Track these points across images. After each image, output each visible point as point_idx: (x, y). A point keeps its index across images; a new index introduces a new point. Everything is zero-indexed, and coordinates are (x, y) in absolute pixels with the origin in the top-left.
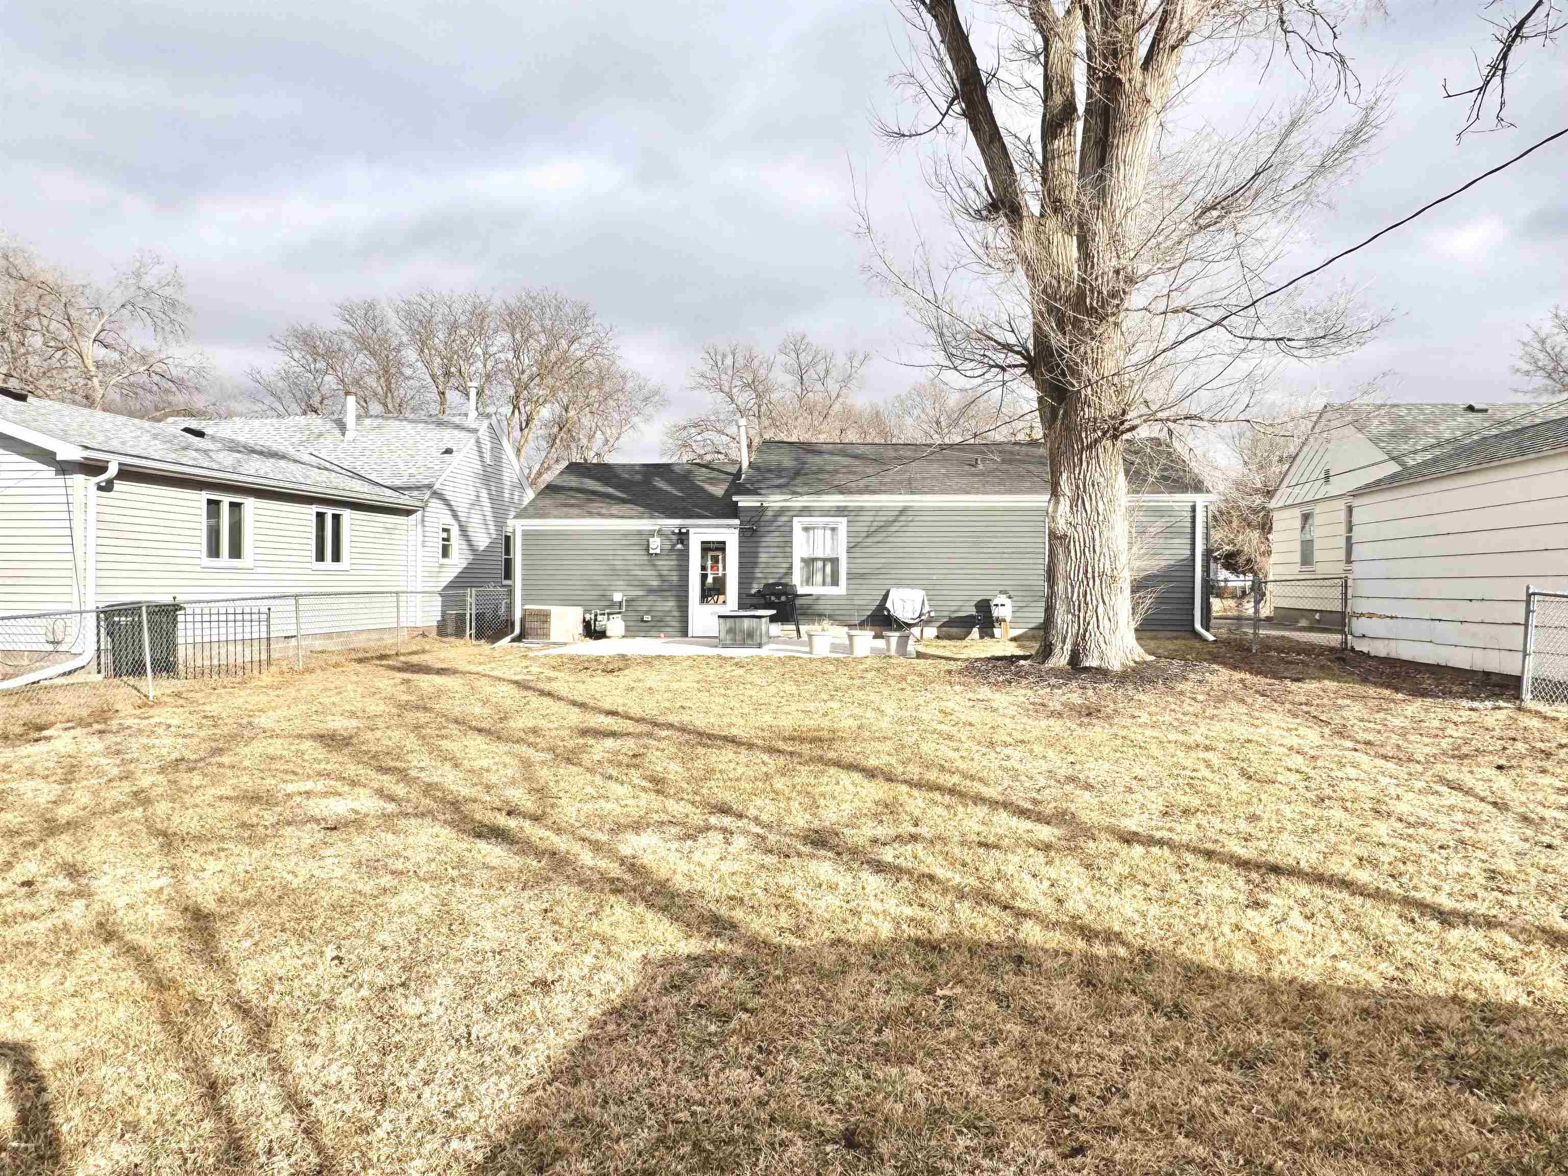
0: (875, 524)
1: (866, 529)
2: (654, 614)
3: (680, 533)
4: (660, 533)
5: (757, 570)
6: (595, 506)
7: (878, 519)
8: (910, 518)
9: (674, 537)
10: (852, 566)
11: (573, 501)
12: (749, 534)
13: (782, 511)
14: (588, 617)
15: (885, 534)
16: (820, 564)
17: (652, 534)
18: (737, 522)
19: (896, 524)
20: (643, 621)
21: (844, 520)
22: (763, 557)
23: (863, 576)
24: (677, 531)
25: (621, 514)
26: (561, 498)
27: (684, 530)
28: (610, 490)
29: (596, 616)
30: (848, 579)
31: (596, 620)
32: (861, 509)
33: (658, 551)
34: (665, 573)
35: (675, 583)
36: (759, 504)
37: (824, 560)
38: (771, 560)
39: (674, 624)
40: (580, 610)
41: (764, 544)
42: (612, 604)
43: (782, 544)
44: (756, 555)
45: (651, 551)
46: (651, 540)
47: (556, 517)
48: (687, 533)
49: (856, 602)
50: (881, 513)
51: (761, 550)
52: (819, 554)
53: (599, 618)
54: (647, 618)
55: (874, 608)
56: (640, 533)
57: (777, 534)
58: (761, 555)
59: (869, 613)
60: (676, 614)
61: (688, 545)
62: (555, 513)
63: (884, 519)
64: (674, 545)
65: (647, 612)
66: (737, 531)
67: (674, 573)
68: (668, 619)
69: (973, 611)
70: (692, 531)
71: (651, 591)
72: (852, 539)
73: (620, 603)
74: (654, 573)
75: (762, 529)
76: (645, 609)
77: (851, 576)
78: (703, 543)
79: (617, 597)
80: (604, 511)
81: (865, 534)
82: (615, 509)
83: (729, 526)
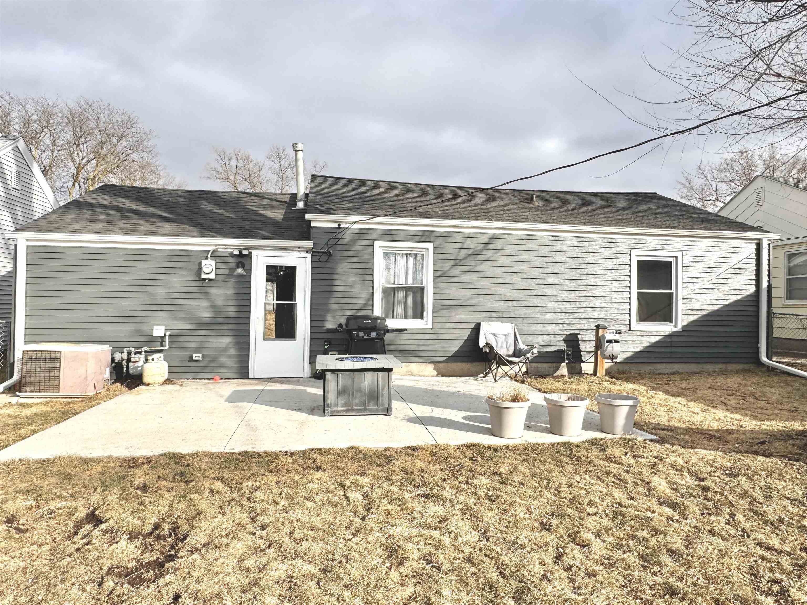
0: (463, 251)
1: (453, 257)
2: (205, 352)
3: (241, 255)
4: (215, 255)
5: (333, 300)
6: (130, 223)
7: (466, 246)
8: (499, 247)
9: (232, 260)
10: (438, 297)
11: (102, 217)
12: (324, 258)
13: (362, 233)
14: (118, 357)
15: (473, 263)
16: (401, 294)
17: (205, 255)
18: (310, 244)
19: (485, 252)
20: (191, 360)
21: (431, 246)
22: (339, 286)
23: (450, 308)
24: (236, 253)
25: (163, 232)
26: (87, 214)
27: (245, 252)
28: (151, 210)
29: (129, 354)
30: (434, 311)
31: (129, 360)
32: (449, 235)
33: (212, 276)
34: (219, 302)
35: (232, 314)
36: (336, 225)
37: (407, 290)
38: (348, 289)
39: (229, 363)
40: (107, 348)
41: (340, 271)
42: (152, 340)
43: (360, 271)
44: (330, 282)
45: (203, 276)
46: (204, 262)
47: (76, 231)
48: (249, 256)
49: (442, 337)
50: (469, 240)
51: (336, 277)
52: (401, 282)
53: (134, 357)
54: (198, 356)
55: (462, 342)
56: (188, 254)
57: (355, 260)
58: (337, 283)
59: (456, 349)
60: (232, 351)
61: (249, 271)
62: (77, 227)
63: (472, 246)
64: (233, 269)
65: (198, 350)
66: (309, 256)
67: (231, 303)
68: (223, 358)
69: (562, 346)
70: (255, 253)
71: (202, 324)
72: (438, 268)
73: (163, 338)
74: (205, 302)
75: (338, 254)
76: (193, 345)
77: (437, 309)
78: (268, 267)
79: (159, 331)
80: (142, 228)
81: (452, 263)
82: (156, 227)
83: (299, 249)
